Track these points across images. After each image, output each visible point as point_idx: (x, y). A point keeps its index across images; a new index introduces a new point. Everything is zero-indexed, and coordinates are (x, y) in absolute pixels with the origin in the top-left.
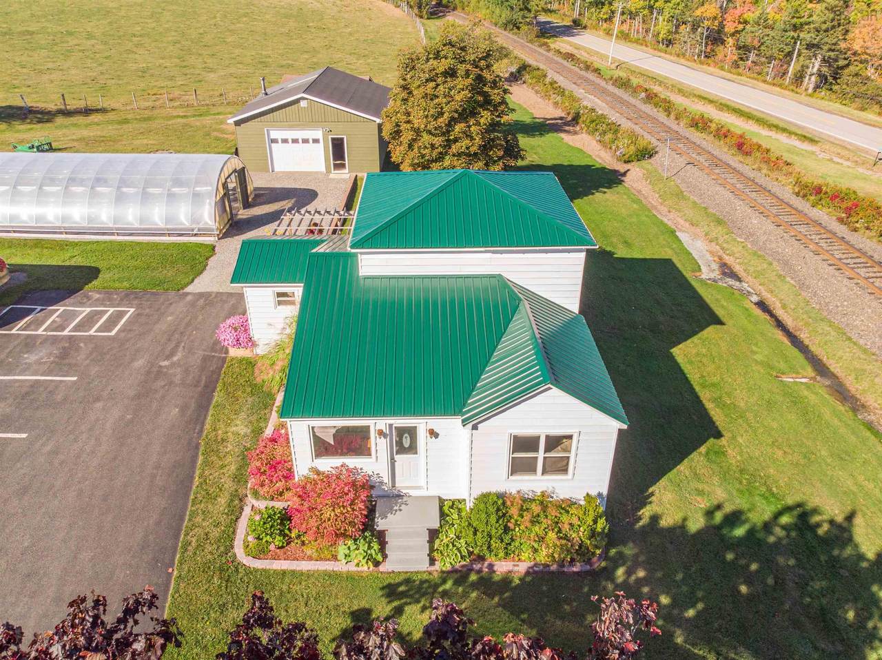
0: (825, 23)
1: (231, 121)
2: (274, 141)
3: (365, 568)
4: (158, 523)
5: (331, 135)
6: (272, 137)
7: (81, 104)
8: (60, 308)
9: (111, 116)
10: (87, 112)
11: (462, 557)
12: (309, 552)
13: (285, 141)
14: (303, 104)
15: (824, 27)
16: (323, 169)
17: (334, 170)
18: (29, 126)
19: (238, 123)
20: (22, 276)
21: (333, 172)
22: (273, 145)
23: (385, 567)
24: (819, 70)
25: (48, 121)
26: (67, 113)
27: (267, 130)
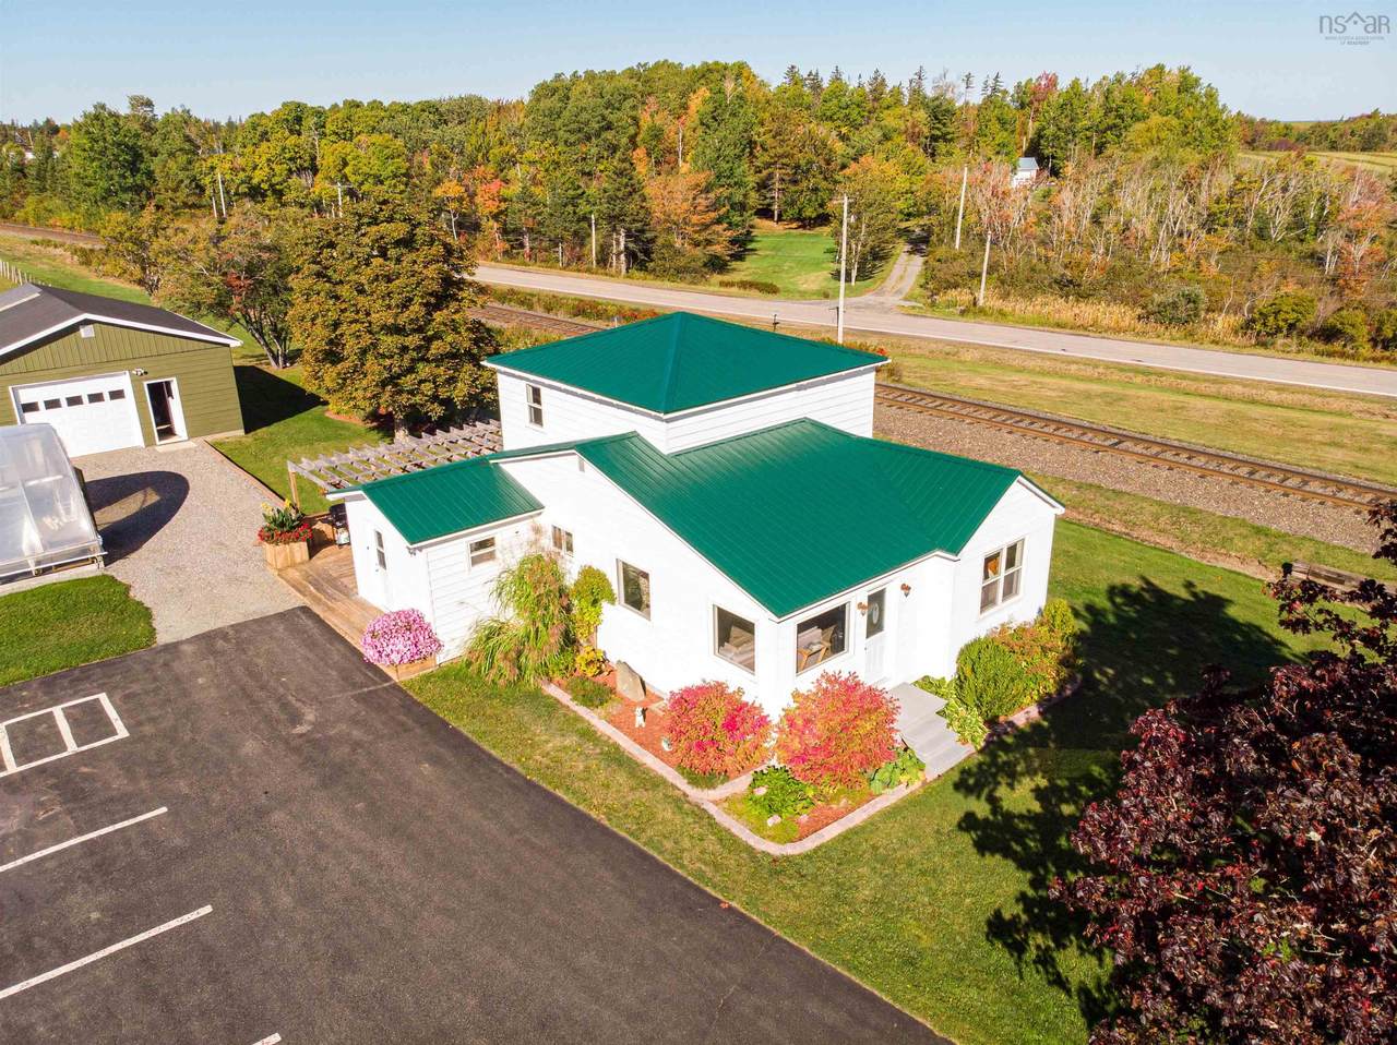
0: (619, 190)
2: (30, 408)
3: (916, 784)
5: (147, 379)
6: (24, 402)
13: (53, 404)
14: (85, 332)
15: (620, 194)
16: (138, 440)
17: (160, 440)
21: (158, 442)
22: (29, 414)
24: (626, 248)
27: (14, 389)
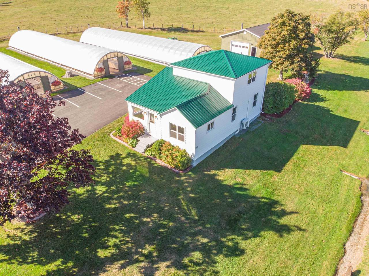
1: (220, 36)
2: (233, 45)
3: (130, 147)
4: (104, 122)
5: (252, 46)
6: (233, 44)
7: (198, 29)
8: (135, 77)
9: (204, 34)
10: (199, 31)
11: (151, 154)
12: (124, 139)
13: (237, 46)
14: (245, 33)
18: (179, 34)
19: (223, 37)
20: (135, 68)
22: (233, 47)
23: (134, 149)
25: (186, 33)
26: (193, 31)
27: (232, 41)
